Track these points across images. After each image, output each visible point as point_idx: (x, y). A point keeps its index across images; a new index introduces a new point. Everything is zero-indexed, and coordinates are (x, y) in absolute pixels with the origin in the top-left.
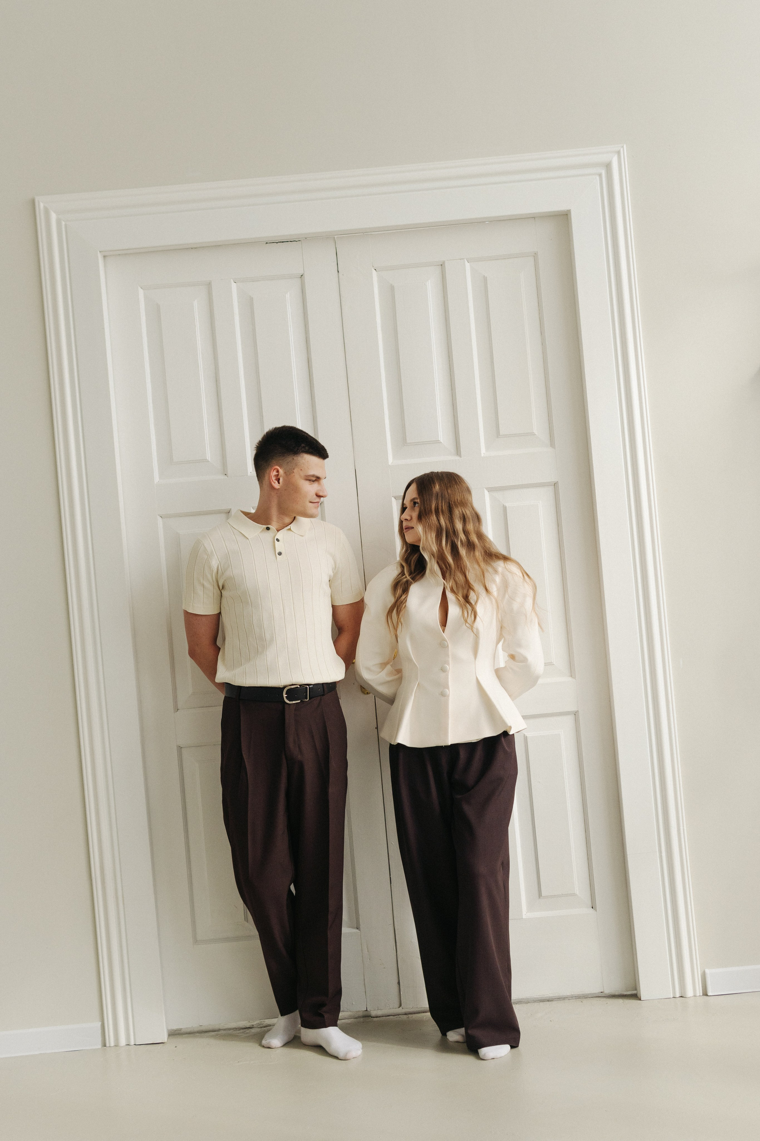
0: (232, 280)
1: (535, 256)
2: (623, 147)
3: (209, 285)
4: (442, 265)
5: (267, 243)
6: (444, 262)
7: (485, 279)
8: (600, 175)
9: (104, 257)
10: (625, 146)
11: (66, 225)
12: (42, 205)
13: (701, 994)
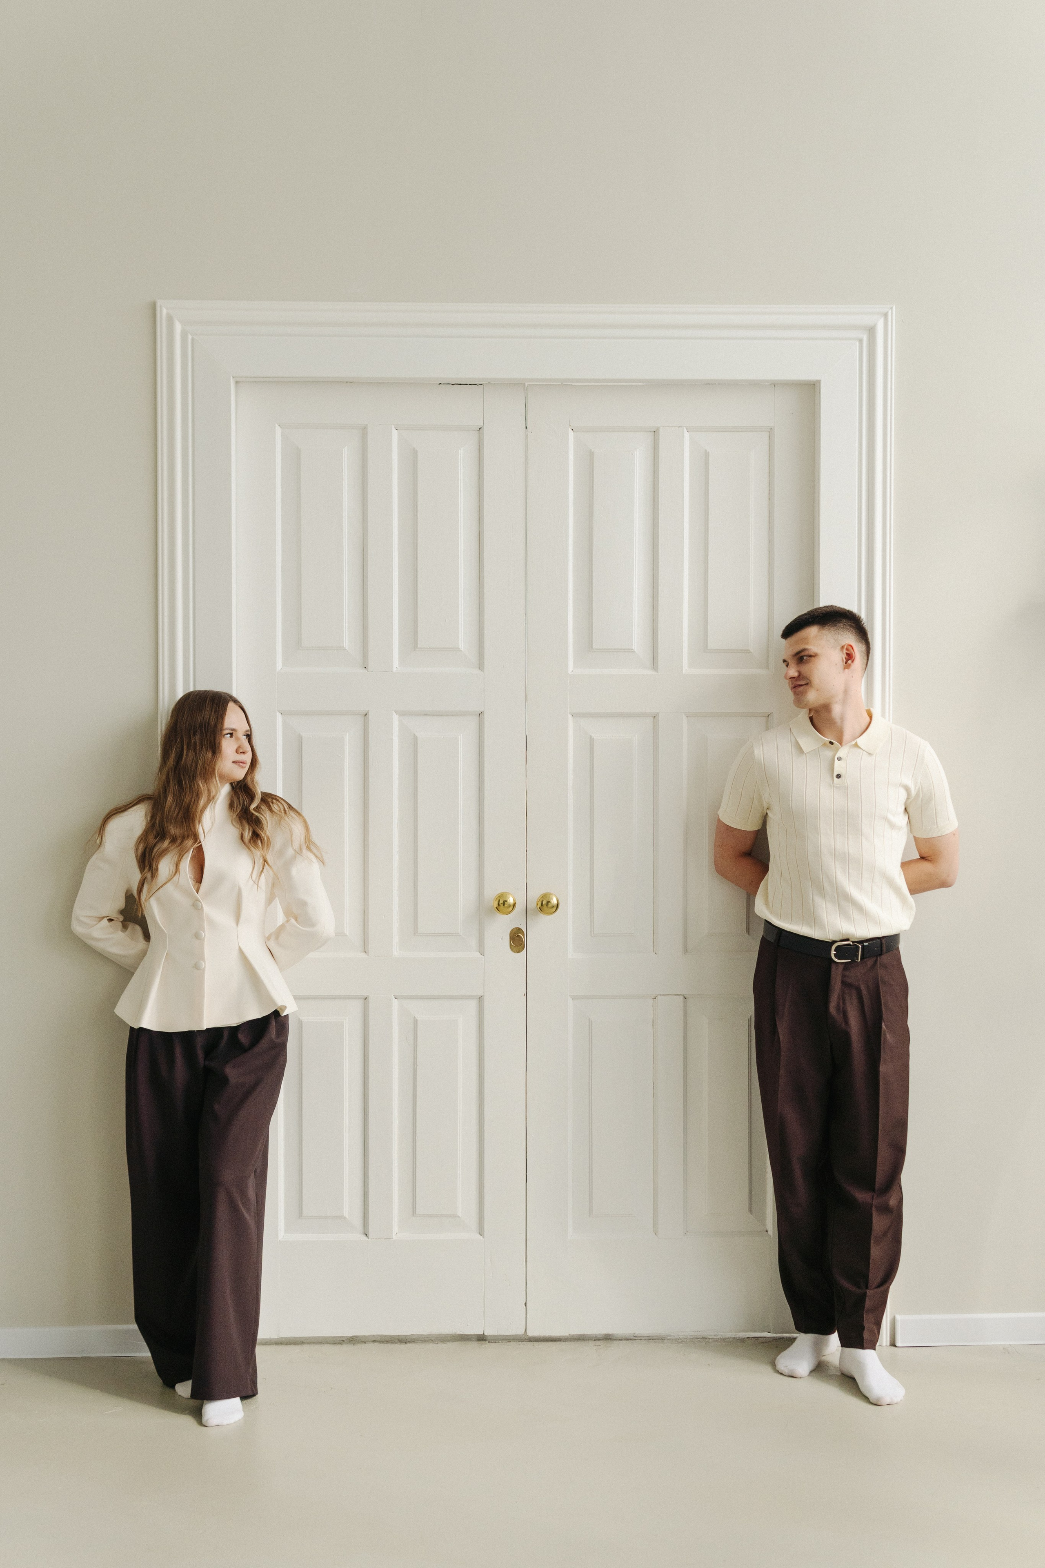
0: (393, 426)
1: (771, 431)
2: (891, 308)
3: (364, 430)
4: (656, 432)
5: (440, 384)
6: (658, 429)
7: (707, 455)
8: (861, 341)
9: (237, 382)
10: (894, 307)
11: (193, 339)
12: (165, 311)
13: (888, 1344)
